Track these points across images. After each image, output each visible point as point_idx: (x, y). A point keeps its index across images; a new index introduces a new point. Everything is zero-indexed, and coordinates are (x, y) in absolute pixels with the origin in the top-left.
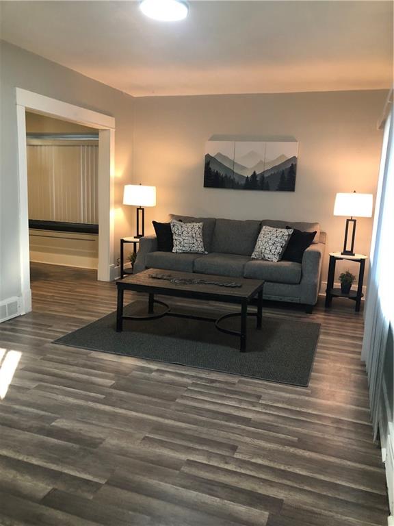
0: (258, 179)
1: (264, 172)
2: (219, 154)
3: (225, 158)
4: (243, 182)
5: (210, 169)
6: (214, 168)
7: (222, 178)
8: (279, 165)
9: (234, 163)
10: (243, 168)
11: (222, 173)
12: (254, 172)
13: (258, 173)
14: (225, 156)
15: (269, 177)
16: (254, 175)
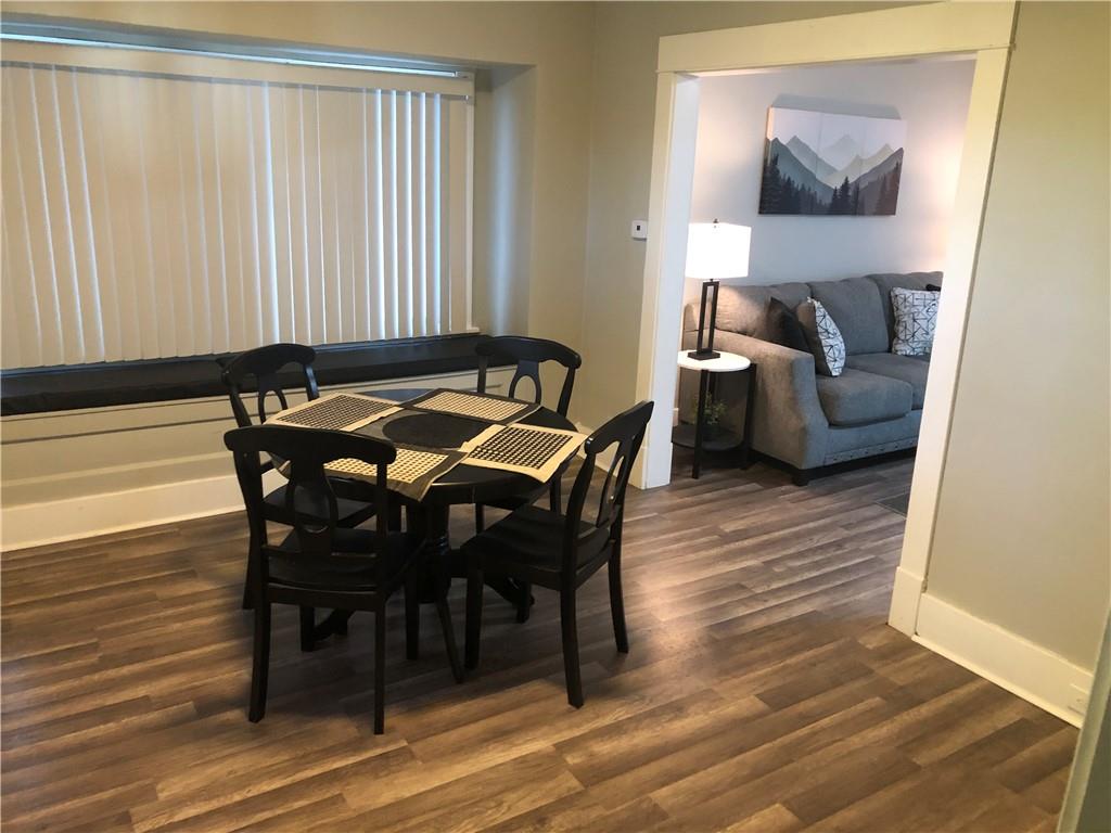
0: (850, 193)
1: (859, 179)
2: (795, 140)
3: (805, 148)
4: (828, 200)
5: (778, 171)
6: (784, 170)
7: (798, 193)
8: (880, 166)
9: (816, 159)
10: (831, 170)
11: (798, 183)
12: (846, 179)
13: (851, 181)
14: (804, 145)
15: (866, 187)
16: (846, 186)
